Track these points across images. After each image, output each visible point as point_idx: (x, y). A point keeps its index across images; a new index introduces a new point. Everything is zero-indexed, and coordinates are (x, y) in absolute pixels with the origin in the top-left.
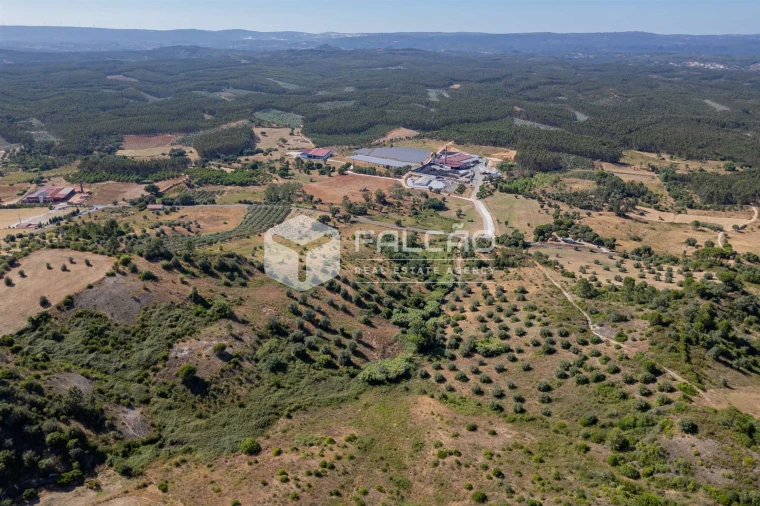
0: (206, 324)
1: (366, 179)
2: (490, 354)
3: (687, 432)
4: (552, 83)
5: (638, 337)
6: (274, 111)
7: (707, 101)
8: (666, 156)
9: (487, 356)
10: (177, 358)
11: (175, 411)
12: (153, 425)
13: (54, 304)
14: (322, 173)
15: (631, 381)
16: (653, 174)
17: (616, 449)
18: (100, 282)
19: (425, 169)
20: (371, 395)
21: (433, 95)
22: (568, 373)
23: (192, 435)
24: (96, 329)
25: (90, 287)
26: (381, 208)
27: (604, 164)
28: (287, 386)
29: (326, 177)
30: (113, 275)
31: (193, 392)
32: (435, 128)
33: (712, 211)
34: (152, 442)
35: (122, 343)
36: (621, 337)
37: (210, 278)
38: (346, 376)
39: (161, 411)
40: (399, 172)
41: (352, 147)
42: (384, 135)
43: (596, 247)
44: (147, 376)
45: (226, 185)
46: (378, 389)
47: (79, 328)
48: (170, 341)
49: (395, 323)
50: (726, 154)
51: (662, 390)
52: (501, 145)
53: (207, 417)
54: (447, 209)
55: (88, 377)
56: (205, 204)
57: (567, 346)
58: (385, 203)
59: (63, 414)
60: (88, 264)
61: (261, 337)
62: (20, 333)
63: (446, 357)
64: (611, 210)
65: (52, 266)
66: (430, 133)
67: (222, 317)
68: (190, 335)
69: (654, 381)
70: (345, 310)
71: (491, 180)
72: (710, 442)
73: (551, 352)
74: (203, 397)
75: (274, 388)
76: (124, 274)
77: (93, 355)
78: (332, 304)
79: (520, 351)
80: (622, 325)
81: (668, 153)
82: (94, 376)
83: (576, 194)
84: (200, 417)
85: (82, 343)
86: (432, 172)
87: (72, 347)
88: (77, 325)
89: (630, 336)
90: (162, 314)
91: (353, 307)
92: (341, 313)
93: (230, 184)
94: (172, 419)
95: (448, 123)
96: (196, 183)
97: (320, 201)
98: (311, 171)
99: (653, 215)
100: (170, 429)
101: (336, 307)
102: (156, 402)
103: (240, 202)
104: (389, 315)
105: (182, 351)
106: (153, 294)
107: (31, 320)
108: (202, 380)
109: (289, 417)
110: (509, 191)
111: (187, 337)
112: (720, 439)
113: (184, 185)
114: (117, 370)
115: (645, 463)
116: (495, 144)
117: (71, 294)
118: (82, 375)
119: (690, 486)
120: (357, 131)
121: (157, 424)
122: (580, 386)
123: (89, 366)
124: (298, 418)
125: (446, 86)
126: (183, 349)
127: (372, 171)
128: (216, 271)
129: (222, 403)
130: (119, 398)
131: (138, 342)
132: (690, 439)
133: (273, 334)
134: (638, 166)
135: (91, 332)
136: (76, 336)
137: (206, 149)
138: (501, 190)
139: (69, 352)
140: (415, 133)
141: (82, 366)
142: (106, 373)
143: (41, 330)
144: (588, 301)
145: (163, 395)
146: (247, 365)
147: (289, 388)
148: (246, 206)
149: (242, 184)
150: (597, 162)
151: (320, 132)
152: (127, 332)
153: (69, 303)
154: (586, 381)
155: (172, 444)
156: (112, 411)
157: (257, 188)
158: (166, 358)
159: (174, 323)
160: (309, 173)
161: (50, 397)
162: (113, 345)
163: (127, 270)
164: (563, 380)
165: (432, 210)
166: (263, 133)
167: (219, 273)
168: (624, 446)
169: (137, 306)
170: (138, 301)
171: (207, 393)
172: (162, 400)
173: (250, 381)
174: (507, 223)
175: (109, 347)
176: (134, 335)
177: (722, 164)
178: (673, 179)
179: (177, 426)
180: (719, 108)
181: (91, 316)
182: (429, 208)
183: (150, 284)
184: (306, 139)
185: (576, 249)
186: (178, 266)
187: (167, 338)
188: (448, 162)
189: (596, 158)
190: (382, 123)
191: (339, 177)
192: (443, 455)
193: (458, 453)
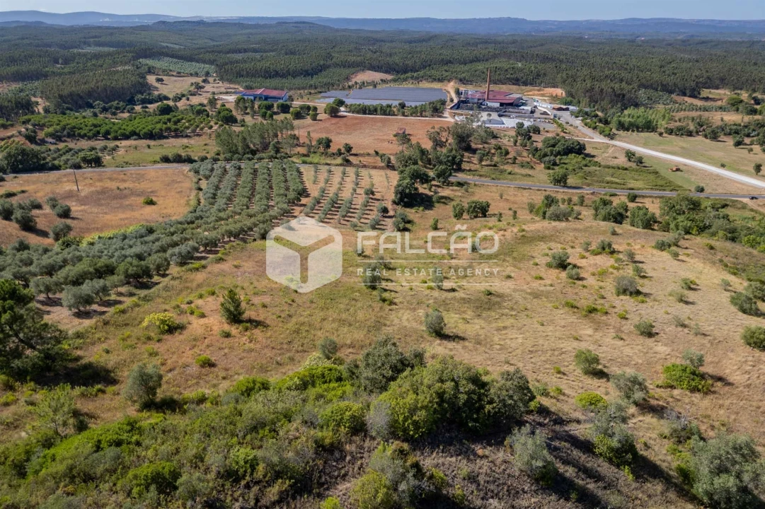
14: (298, 117)
19: (462, 107)
27: (686, 99)
29: (309, 121)
32: (414, 70)
40: (434, 110)
41: (311, 91)
42: (350, 78)
52: (525, 84)
54: (591, 156)
66: (410, 75)
97: (349, 151)
98: (275, 117)
113: (20, 139)
120: (307, 73)
137: (66, 92)
140: (389, 77)
148: (186, 168)
150: (674, 96)
151: (253, 76)
157: (184, 140)
165: (576, 157)
166: (159, 80)
188: (491, 97)
189: (671, 92)
190: (336, 65)
191: (334, 120)
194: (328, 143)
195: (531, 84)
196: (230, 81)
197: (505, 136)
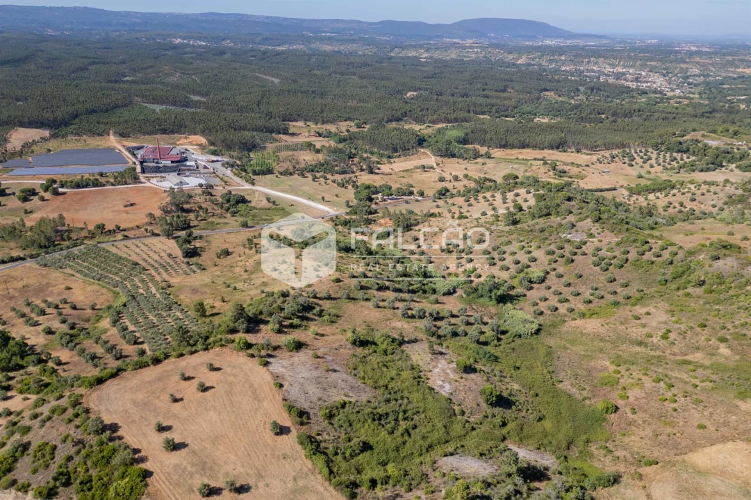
2: (542, 280)
3: (716, 259)
5: (599, 231)
8: (311, 124)
10: (451, 393)
11: (526, 428)
12: (537, 449)
14: (26, 199)
15: (642, 253)
18: (274, 375)
19: (146, 168)
20: (549, 340)
23: (563, 432)
25: (279, 385)
30: (266, 362)
31: (506, 408)
35: (405, 411)
36: (591, 235)
44: (467, 421)
46: (540, 336)
48: (423, 384)
49: (445, 294)
50: (343, 116)
51: (662, 250)
53: (543, 417)
57: (574, 253)
63: (519, 297)
68: (420, 371)
69: (651, 248)
71: (232, 166)
73: (572, 261)
74: (515, 405)
75: (518, 371)
76: (270, 356)
77: (416, 436)
79: (554, 269)
80: (577, 229)
84: (540, 419)
86: (160, 170)
87: (390, 443)
88: (350, 425)
99: (384, 168)
102: (508, 433)
105: (443, 386)
106: (329, 357)
109: (560, 381)
110: (262, 173)
111: (422, 374)
117: (281, 402)
121: (536, 446)
122: (622, 269)
126: (439, 384)
129: (527, 402)
132: (721, 262)
134: (307, 134)
135: (373, 420)
136: (372, 434)
139: (397, 450)
140: (46, 133)
141: (428, 450)
150: (274, 135)
152: (388, 401)
153: (298, 413)
158: (448, 399)
164: (609, 271)
165: (243, 206)
169: (343, 375)
170: (334, 371)
171: (514, 402)
172: (508, 428)
174: (323, 198)
176: (396, 399)
181: (338, 408)
182: (236, 204)
183: (310, 351)
185: (407, 203)
187: (418, 384)
188: (162, 157)
189: (271, 132)
191: (61, 198)
192: (665, 337)
193: (669, 331)
195: (177, 132)
197: (196, 195)
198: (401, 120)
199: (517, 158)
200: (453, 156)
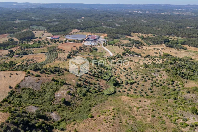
0: (60, 87)
1: (73, 43)
2: (132, 84)
3: (188, 93)
4: (106, 17)
5: (164, 75)
6: (36, 26)
7: (142, 20)
8: (140, 34)
9: (131, 84)
10: (57, 97)
11: (64, 111)
12: (60, 116)
13: (13, 87)
14: (60, 43)
15: (169, 85)
16: (139, 38)
17: (174, 100)
18: (24, 79)
19: (87, 40)
20: (110, 98)
21: (78, 20)
22: (153, 85)
23: (73, 116)
24: (31, 92)
25: (22, 81)
26: (82, 51)
27: (128, 36)
28: (89, 99)
29: (61, 43)
30: (27, 77)
31: (66, 105)
33: (155, 45)
34: (63, 120)
35: (40, 95)
36: (160, 75)
37: (53, 74)
38: (101, 95)
39: (61, 112)
40: (81, 41)
41: (64, 35)
42: (71, 31)
43: (137, 56)
44: (52, 103)
45: (33, 48)
46: (110, 96)
47: (25, 93)
48: (53, 93)
49: (104, 80)
50: (152, 32)
51: (176, 85)
53: (74, 111)
54: (98, 50)
55: (36, 106)
56: (30, 54)
57: (149, 79)
58: (82, 49)
59: (36, 118)
60: (17, 74)
61: (76, 88)
62: (8, 97)
63: (121, 86)
64: (135, 47)
65: (5, 76)
66: (83, 30)
67: (63, 84)
68: (58, 90)
69: (173, 84)
70: (91, 78)
71: (105, 42)
72: (193, 94)
73: (146, 81)
74: (70, 106)
75: (86, 100)
76: (30, 76)
77: (34, 100)
78: (87, 77)
79: (139, 82)
80: (159, 72)
81: (140, 33)
82: (37, 106)
83: (126, 44)
84: (72, 111)
85: (29, 97)
86: (89, 41)
87: (26, 99)
88: (24, 92)
89: (162, 75)
90: (47, 86)
91: (92, 77)
92: (91, 79)
93: (34, 48)
94: (65, 113)
95: (87, 28)
96: (24, 48)
97: (65, 50)
98: (56, 42)
99: (144, 47)
100: (65, 116)
101: (89, 78)
102: (58, 110)
103: (41, 53)
104: (102, 78)
105: (58, 95)
106: (41, 80)
107: (9, 93)
108: (68, 102)
109: (94, 107)
110: (110, 44)
111: (57, 91)
112: (195, 93)
113: (20, 49)
114: (43, 103)
115: (182, 101)
116: (101, 33)
117: (18, 84)
118: (34, 106)
119: (194, 104)
120: (64, 31)
121: (61, 115)
122: (157, 88)
123: (34, 103)
124: (96, 107)
125: (80, 18)
126: (58, 94)
127: (74, 41)
128: (54, 72)
129: (75, 107)
130: (48, 110)
131: (44, 94)
132: (189, 94)
133: (78, 87)
134: (135, 36)
135: (30, 93)
136: (26, 96)
137: (21, 38)
138: (108, 44)
139: (26, 100)
140: (79, 31)
141: (32, 104)
142: (40, 104)
143: (14, 95)
144: (147, 68)
145: (59, 107)
146: (76, 96)
147: (90, 100)
148: (44, 54)
149: (38, 47)
150: (126, 36)
151: (53, 31)
152: (40, 92)
153: (18, 86)
154: (158, 86)
155: (68, 120)
156: (48, 114)
157: (43, 48)
158: (55, 97)
159: (51, 88)
160: (56, 43)
161: (30, 114)
162: (38, 96)
163: (30, 74)
164: (153, 87)
165: (95, 51)
166: (35, 32)
167: (55, 73)
168: (175, 99)
169: (39, 84)
170: (38, 83)
171: (70, 105)
172: (59, 109)
173: (79, 100)
175: (36, 97)
176: (42, 93)
177: (152, 35)
178: (144, 39)
179: (67, 115)
180: (146, 22)
181: (27, 89)
182: (94, 50)
183: (39, 78)
184: (49, 34)
185: (134, 57)
186: (44, 72)
187: (52, 92)
188: (93, 38)
190: (69, 28)
191: (65, 43)
192: (138, 109)
193: (141, 107)
194: (62, 49)
196: (49, 32)
197: (88, 47)
198: (171, 35)
199: (196, 51)
200: (172, 47)
